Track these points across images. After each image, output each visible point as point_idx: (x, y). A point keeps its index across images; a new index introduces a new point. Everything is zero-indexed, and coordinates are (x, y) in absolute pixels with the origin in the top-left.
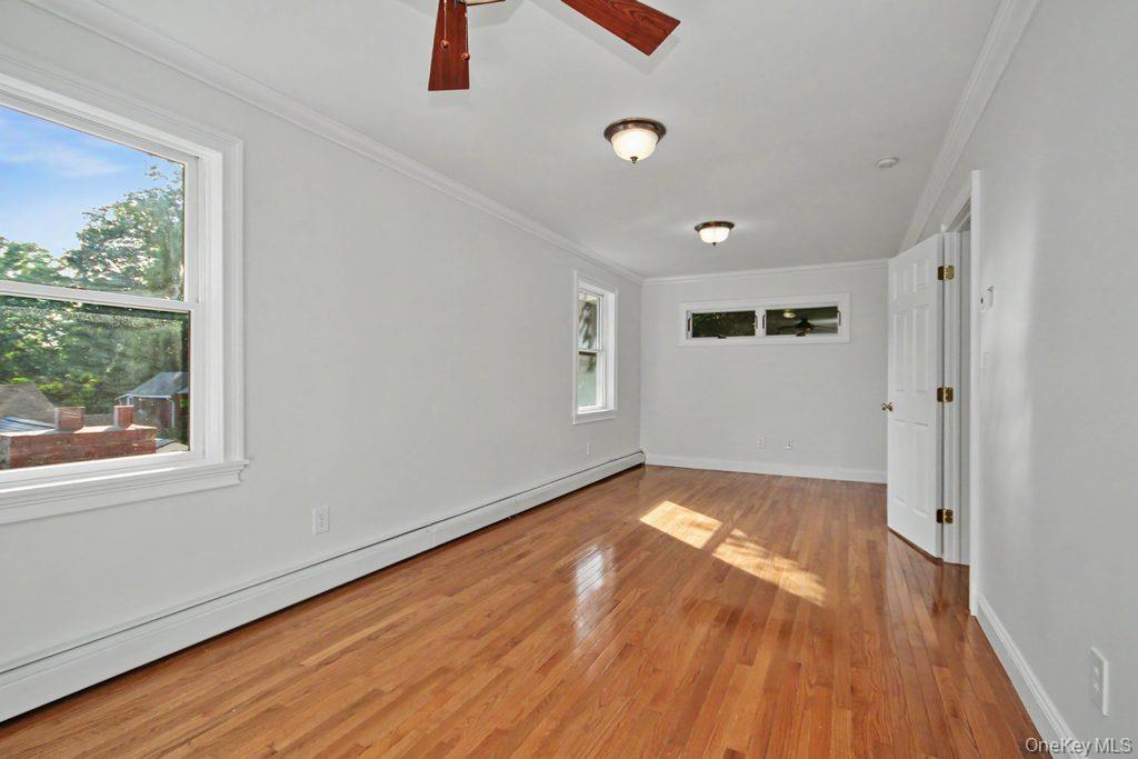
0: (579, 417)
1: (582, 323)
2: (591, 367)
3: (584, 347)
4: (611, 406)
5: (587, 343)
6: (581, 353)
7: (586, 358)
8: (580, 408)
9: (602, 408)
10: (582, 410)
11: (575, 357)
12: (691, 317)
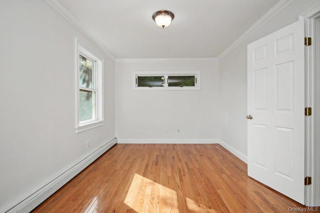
0: (80, 128)
1: (82, 72)
2: (89, 97)
3: (84, 86)
4: (101, 119)
5: (85, 84)
6: (81, 90)
7: (86, 93)
8: (81, 122)
9: (96, 120)
10: (82, 123)
11: (77, 92)
12: (137, 78)
